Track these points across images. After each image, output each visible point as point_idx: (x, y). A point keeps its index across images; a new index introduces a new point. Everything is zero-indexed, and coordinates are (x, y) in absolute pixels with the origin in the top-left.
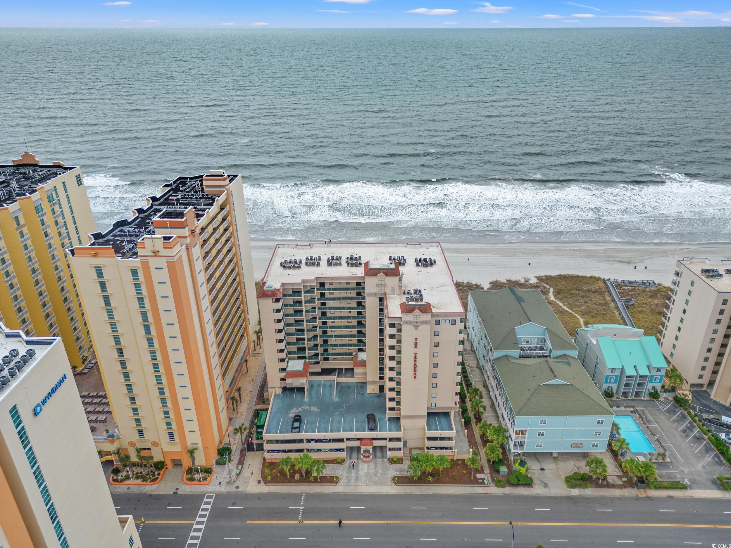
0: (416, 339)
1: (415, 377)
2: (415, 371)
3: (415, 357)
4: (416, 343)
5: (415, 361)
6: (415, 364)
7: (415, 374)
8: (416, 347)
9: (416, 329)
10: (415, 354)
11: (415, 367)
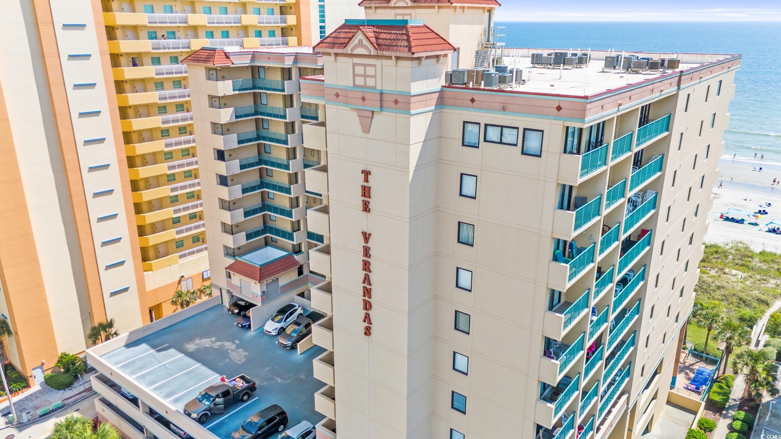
0: (366, 174)
1: (368, 331)
2: (367, 306)
3: (367, 252)
4: (366, 192)
5: (366, 266)
6: (367, 279)
7: (367, 318)
8: (366, 208)
9: (366, 129)
10: (366, 237)
11: (367, 292)
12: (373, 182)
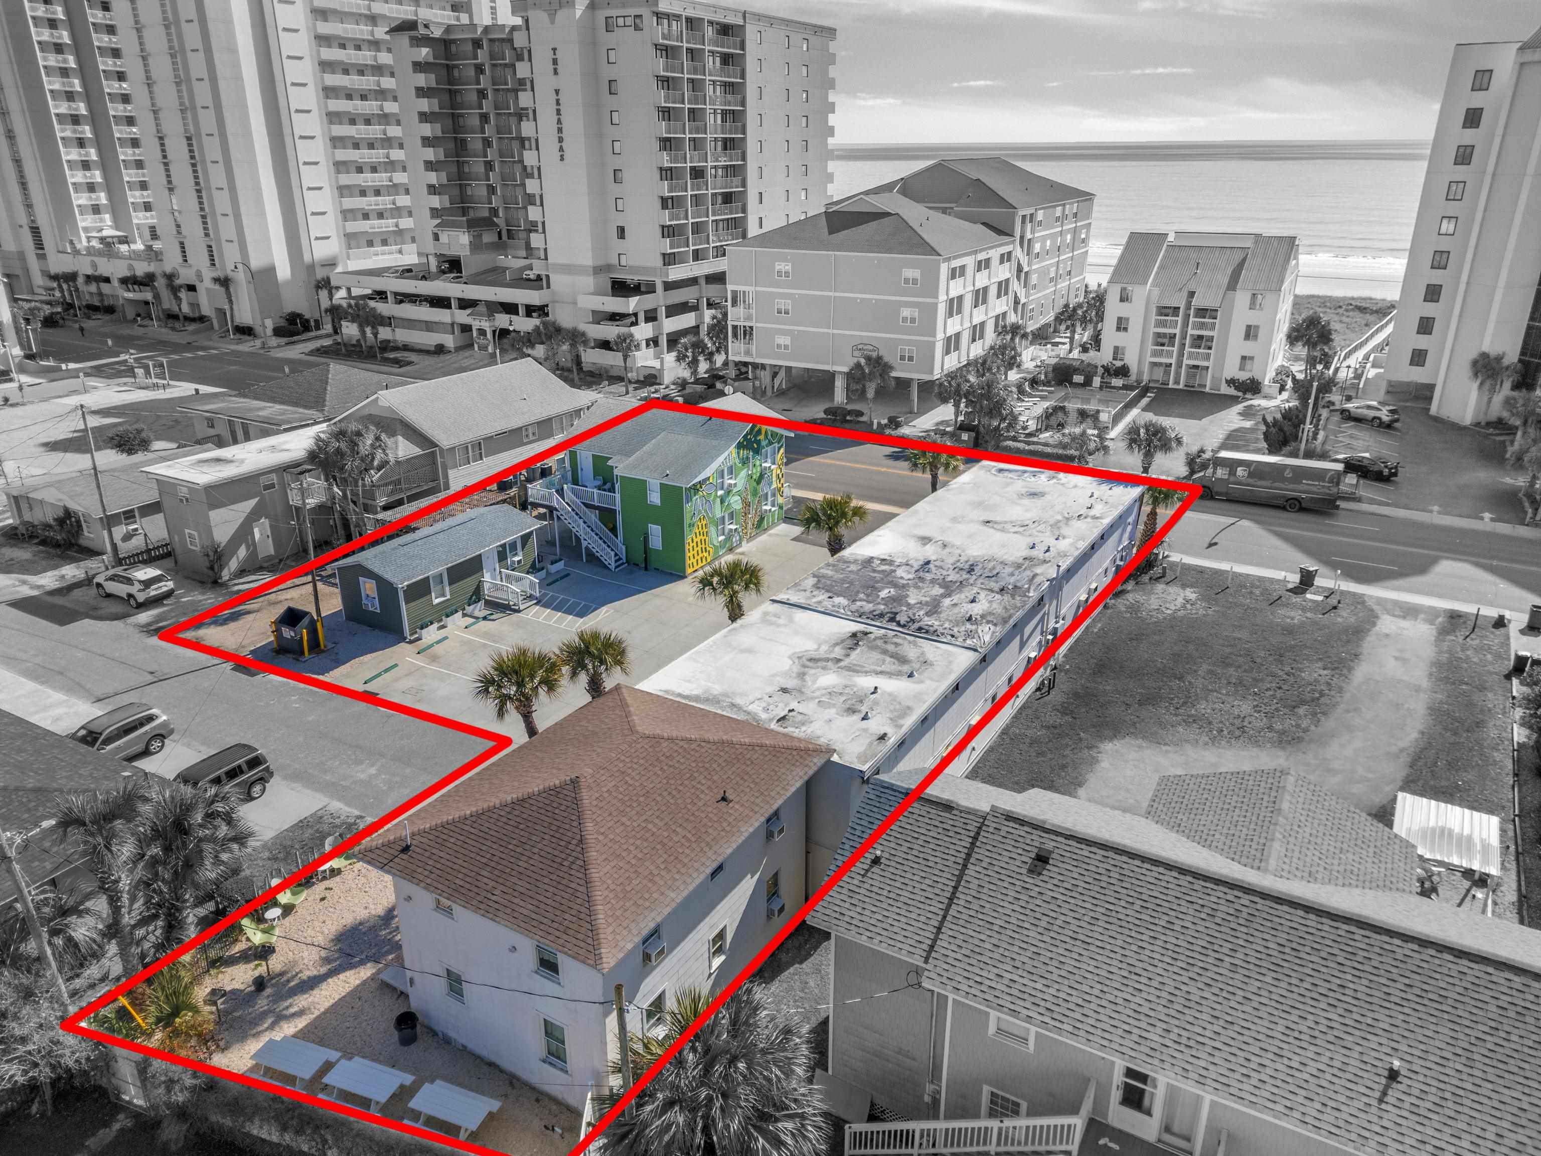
0: (554, 50)
1: (562, 158)
2: (561, 140)
3: (558, 103)
4: (555, 62)
5: (558, 112)
6: (559, 121)
7: (561, 149)
8: (556, 72)
9: (553, 22)
10: (557, 92)
11: (560, 130)
12: (559, 55)
